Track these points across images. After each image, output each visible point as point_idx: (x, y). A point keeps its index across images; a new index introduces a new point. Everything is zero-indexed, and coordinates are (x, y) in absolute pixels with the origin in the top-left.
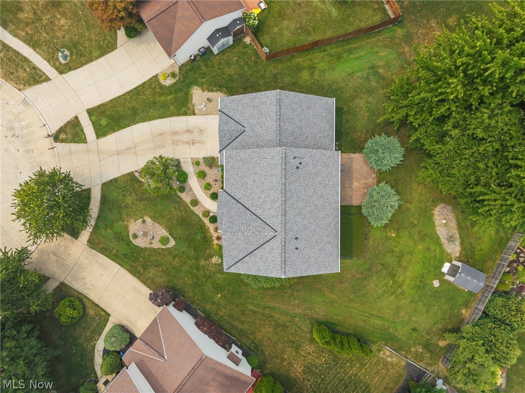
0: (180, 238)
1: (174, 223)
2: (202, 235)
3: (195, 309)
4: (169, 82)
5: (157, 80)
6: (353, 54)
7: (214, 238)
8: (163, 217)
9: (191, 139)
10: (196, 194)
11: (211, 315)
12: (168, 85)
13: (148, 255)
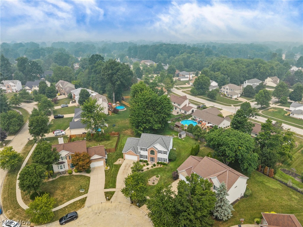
0: (157, 173)
1: (152, 174)
2: (159, 169)
4: (109, 168)
5: (106, 170)
7: (160, 167)
8: (150, 176)
10: (145, 168)
13: (161, 181)
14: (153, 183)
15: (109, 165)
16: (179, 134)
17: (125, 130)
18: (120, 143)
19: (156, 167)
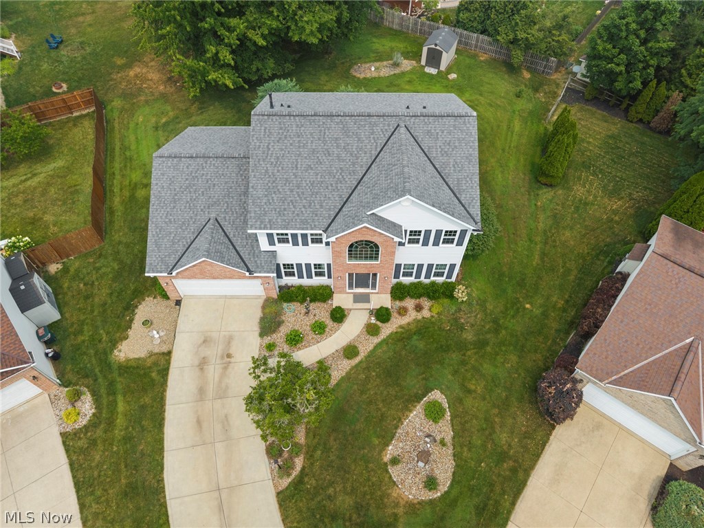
0: (424, 379)
1: (394, 393)
2: (415, 337)
3: (566, 347)
4: (87, 406)
5: (75, 434)
6: (129, 146)
7: (420, 317)
8: (383, 417)
9: (218, 361)
10: (334, 351)
11: (569, 319)
12: (93, 411)
13: (469, 450)
14: (431, 483)
15: (85, 374)
16: (425, 50)
17: (129, 66)
18: (117, 165)
19: (396, 323)
